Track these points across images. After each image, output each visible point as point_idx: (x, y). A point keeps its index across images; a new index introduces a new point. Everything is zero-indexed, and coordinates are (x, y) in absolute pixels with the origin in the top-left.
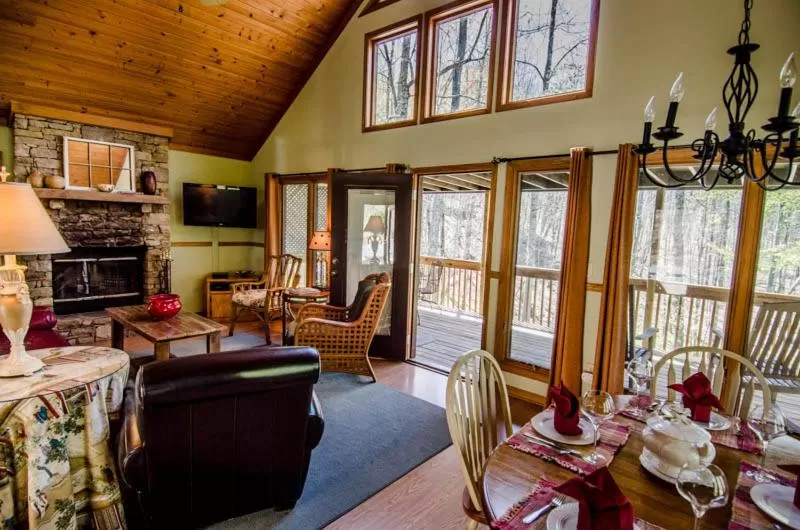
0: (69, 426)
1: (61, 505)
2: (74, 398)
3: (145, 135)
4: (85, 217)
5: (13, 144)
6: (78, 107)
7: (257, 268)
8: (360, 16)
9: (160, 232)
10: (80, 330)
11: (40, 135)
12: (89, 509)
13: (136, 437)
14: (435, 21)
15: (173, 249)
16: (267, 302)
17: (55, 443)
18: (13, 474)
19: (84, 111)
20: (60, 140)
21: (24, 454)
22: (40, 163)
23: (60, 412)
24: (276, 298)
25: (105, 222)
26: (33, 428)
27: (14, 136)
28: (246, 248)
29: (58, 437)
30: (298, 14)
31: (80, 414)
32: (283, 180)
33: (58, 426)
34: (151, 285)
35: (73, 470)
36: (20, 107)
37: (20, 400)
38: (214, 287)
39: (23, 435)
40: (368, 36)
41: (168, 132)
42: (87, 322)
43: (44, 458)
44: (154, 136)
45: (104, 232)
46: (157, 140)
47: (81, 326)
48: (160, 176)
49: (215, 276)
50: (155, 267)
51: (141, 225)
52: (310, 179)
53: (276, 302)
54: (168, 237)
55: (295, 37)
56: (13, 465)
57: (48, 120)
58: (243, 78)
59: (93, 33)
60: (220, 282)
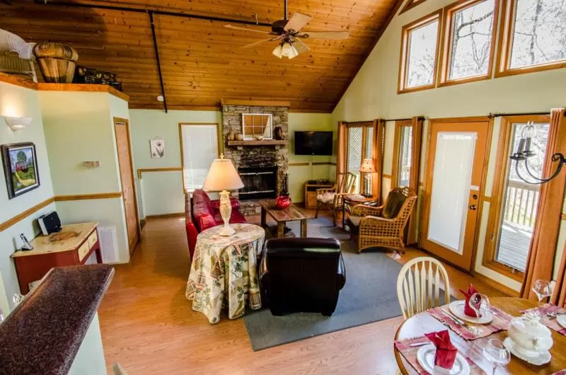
0: (243, 258)
1: (239, 289)
2: (245, 248)
3: (277, 107)
4: (251, 153)
5: (223, 120)
6: (248, 97)
7: (332, 179)
8: (400, 14)
9: (284, 159)
10: (248, 209)
11: (233, 114)
12: (248, 293)
13: (265, 268)
14: (452, 12)
15: (290, 167)
16: (334, 202)
17: (238, 265)
18: (224, 274)
19: (250, 99)
20: (241, 115)
21: (228, 267)
22: (233, 127)
23: (240, 252)
24: (340, 199)
25: (259, 155)
26: (231, 258)
27: (222, 115)
28: (327, 165)
29: (239, 262)
30: (358, 23)
31: (247, 254)
32: (348, 125)
33: (239, 258)
34: (279, 187)
35: (244, 276)
36: (225, 102)
37: (227, 247)
38: (309, 189)
39: (228, 260)
40: (405, 27)
41: (288, 104)
42: (252, 205)
43: (234, 270)
44: (281, 107)
45: (259, 160)
46: (282, 109)
47: (249, 207)
48: (284, 129)
49: (311, 182)
50: (281, 178)
51: (275, 155)
52: (365, 124)
53: (340, 202)
54: (287, 161)
55: (357, 37)
56: (224, 270)
57: (236, 106)
58: (326, 68)
59: (253, 62)
60: (312, 186)
